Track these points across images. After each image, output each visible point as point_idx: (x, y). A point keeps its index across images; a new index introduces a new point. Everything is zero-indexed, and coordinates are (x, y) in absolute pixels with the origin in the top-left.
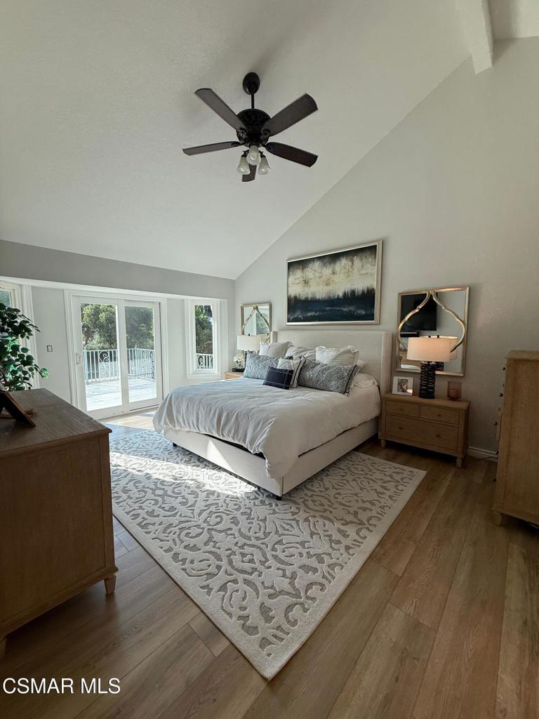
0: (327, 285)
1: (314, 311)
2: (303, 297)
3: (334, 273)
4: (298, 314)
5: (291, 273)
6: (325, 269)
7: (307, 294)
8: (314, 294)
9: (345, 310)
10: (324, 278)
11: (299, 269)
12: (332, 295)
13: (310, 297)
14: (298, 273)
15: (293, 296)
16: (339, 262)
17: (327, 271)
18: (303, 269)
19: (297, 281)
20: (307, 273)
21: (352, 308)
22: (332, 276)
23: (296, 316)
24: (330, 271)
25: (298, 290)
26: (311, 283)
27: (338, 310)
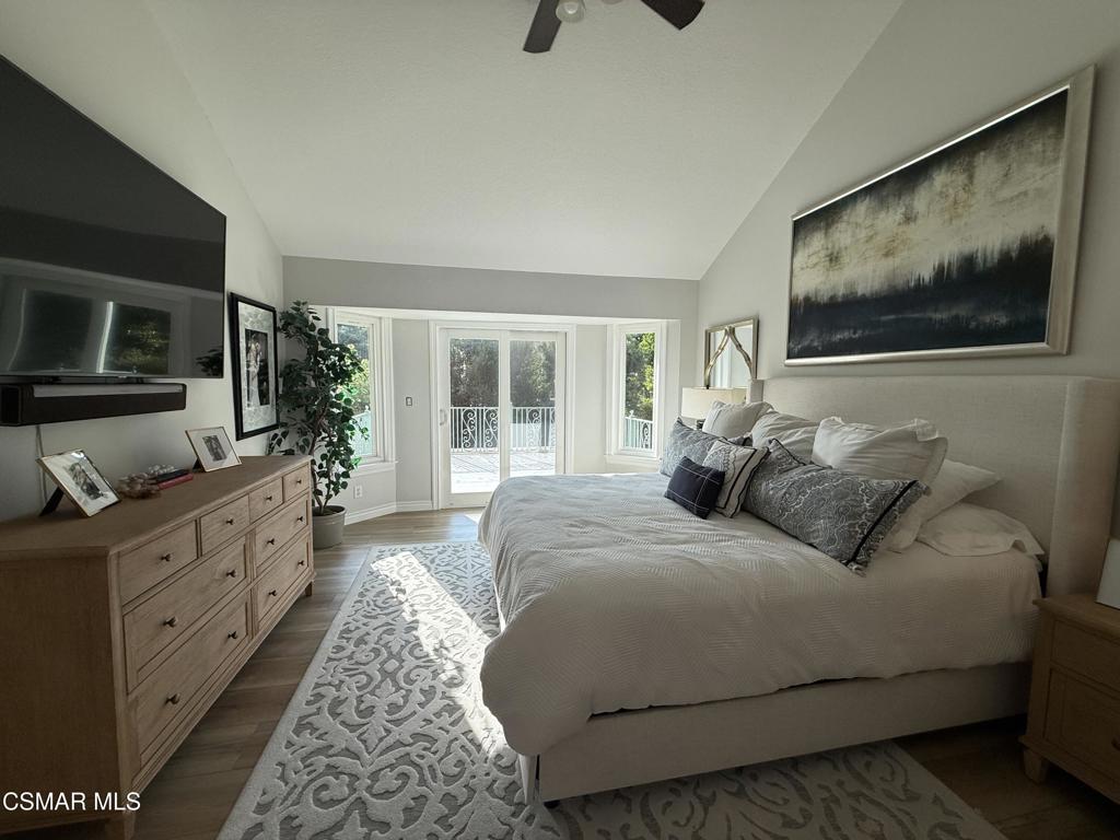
0: (887, 255)
1: (849, 328)
2: (824, 297)
3: (909, 219)
4: (812, 338)
5: (800, 244)
6: (882, 215)
7: (834, 287)
8: (851, 284)
9: (938, 316)
10: (880, 240)
11: (818, 229)
12: (900, 282)
13: (840, 294)
14: (817, 242)
15: (801, 298)
16: (926, 184)
17: (889, 219)
18: (828, 226)
19: (814, 259)
20: (837, 235)
21: (962, 310)
22: (904, 228)
23: (806, 343)
24: (899, 217)
25: (815, 281)
26: (845, 259)
27: (917, 320)
